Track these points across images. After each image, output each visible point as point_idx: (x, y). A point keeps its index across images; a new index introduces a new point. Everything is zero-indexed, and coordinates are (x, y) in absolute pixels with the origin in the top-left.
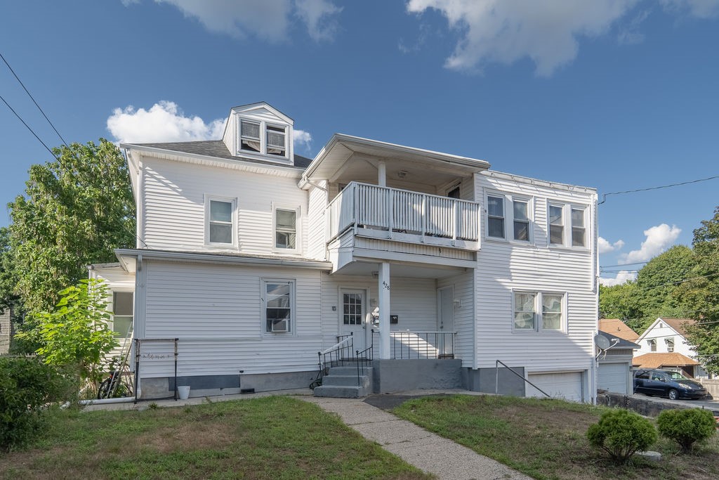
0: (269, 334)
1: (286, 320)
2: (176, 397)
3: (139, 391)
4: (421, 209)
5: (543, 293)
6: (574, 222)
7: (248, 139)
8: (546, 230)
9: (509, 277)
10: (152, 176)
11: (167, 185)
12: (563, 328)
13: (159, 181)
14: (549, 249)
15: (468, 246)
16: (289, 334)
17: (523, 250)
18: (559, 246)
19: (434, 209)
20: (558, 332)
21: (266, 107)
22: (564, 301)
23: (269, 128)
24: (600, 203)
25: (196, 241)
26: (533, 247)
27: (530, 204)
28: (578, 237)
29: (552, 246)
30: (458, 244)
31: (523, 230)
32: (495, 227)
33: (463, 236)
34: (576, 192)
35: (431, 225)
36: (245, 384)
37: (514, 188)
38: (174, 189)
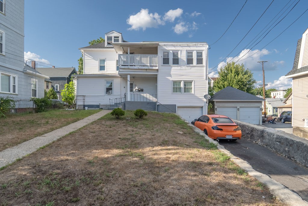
0: (107, 95)
1: (111, 91)
2: (84, 109)
3: (77, 108)
4: (138, 59)
5: (184, 81)
6: (198, 56)
7: (109, 41)
8: (185, 60)
9: (171, 76)
10: (86, 55)
11: (89, 57)
12: (193, 92)
13: (88, 56)
14: (187, 66)
15: (154, 68)
16: (112, 94)
17: (176, 68)
18: (191, 65)
19: (143, 59)
20: (191, 94)
21: (114, 32)
22: (193, 83)
23: (115, 37)
24: (209, 49)
25: (96, 71)
26: (180, 66)
27: (179, 52)
28: (200, 61)
29: (188, 65)
30: (150, 68)
31: (176, 61)
32: (166, 61)
33: (152, 65)
34: (199, 46)
35: (142, 63)
36: (101, 107)
37: (173, 48)
38: (91, 58)
